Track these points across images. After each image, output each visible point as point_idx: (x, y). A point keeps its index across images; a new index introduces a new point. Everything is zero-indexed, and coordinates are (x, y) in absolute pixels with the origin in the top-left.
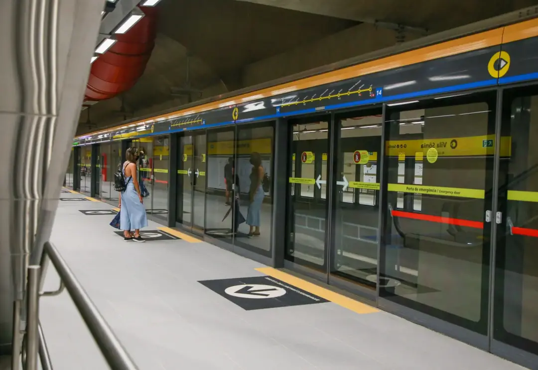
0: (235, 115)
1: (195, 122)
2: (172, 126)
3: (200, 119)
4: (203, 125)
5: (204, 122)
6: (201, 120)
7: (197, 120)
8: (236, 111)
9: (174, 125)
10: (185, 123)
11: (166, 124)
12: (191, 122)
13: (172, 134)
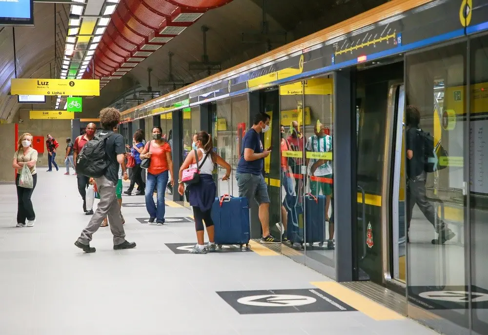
0: (465, 16)
1: (380, 40)
2: (337, 53)
3: (391, 33)
4: (397, 46)
5: (399, 39)
6: (393, 36)
7: (384, 35)
8: (467, 5)
9: (340, 52)
10: (362, 45)
11: (327, 50)
12: (374, 42)
13: (338, 72)
